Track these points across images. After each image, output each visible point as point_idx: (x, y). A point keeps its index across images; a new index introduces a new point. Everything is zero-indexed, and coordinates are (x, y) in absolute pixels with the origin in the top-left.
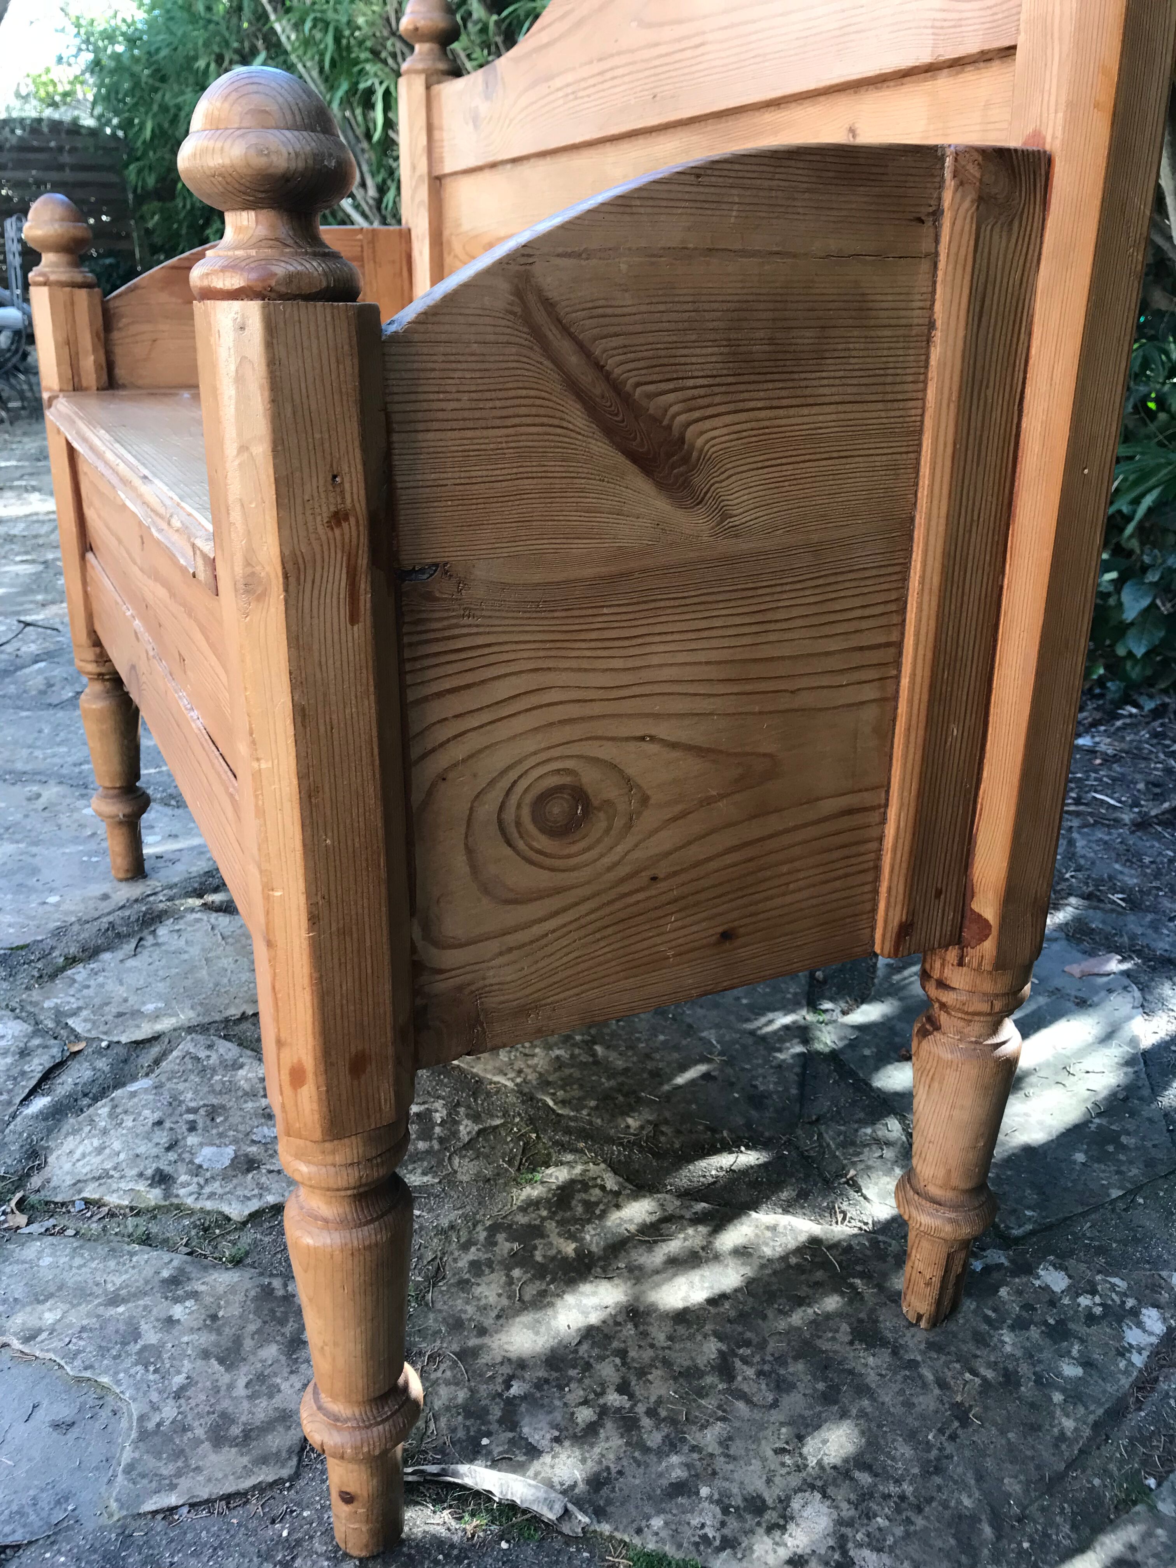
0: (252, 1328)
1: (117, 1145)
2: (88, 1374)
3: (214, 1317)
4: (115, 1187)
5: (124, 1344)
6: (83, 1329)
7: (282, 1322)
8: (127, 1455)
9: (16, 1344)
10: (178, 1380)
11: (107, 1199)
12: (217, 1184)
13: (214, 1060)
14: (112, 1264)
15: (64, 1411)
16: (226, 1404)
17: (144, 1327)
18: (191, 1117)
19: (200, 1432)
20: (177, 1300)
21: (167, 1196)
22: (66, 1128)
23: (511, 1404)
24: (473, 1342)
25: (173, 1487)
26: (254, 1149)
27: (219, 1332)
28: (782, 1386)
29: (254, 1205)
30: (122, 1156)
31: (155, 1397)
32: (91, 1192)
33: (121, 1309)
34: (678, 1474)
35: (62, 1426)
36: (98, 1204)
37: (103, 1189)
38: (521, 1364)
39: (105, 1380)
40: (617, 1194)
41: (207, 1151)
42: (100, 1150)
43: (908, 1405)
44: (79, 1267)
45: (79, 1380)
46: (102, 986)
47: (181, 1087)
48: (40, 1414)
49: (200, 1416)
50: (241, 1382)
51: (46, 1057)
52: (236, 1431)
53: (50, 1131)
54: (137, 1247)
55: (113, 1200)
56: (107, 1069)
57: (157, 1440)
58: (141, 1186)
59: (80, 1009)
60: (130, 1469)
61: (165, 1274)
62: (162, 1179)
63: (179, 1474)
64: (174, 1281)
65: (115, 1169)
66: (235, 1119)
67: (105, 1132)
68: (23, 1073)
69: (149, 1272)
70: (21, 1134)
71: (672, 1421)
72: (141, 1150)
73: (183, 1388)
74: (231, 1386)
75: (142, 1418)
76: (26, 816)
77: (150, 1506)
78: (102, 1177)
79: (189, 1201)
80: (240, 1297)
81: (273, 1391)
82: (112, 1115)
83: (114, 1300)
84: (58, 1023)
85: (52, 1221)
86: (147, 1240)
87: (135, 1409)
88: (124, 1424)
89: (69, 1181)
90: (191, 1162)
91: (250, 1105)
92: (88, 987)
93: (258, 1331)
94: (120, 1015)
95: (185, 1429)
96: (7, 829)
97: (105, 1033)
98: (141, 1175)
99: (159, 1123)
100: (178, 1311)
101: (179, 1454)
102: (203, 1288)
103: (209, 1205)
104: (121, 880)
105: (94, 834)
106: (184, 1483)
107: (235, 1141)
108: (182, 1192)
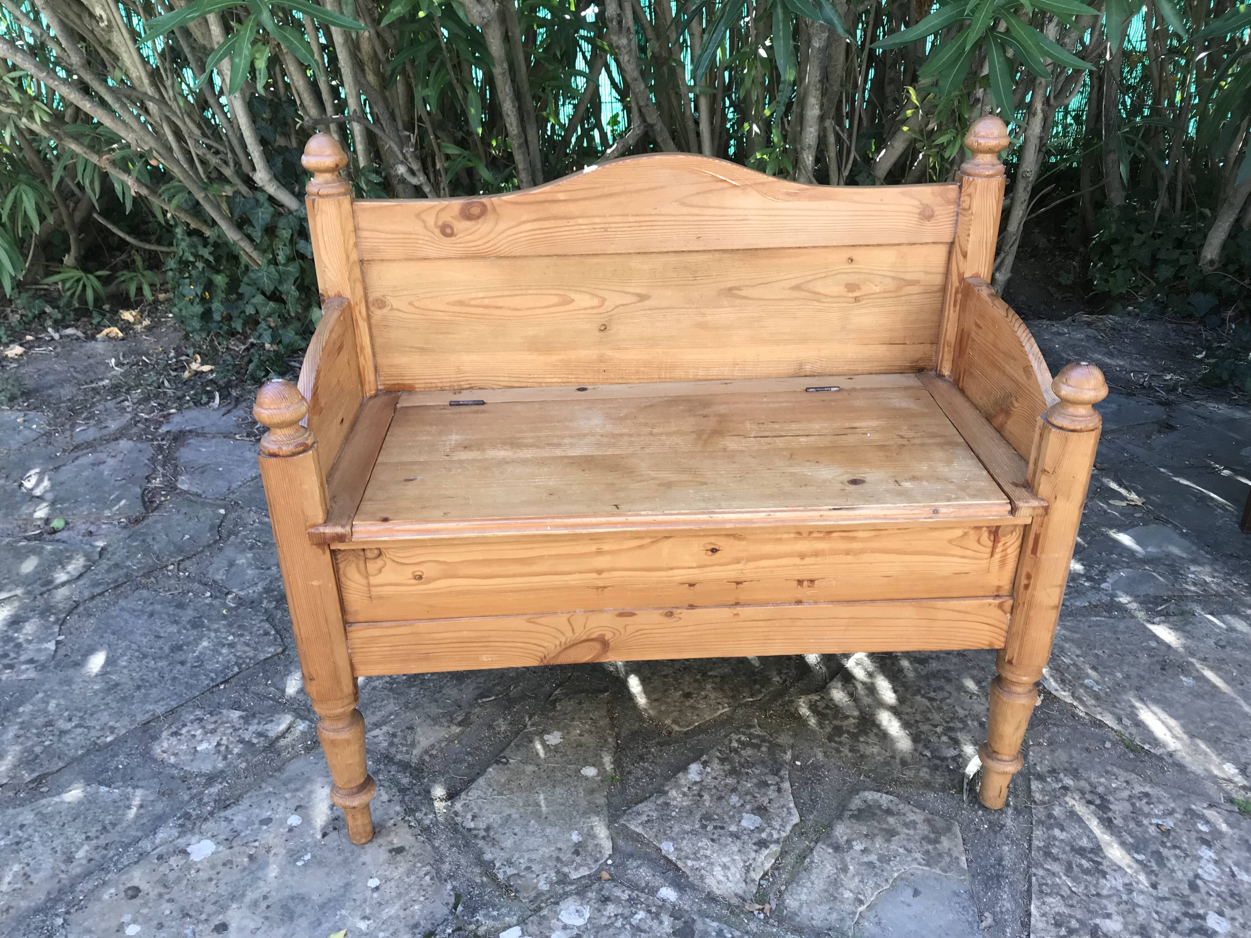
0: (876, 824)
1: (726, 860)
2: (891, 881)
3: (866, 836)
4: (759, 864)
5: (875, 867)
6: (862, 881)
7: (874, 814)
8: (938, 871)
9: (862, 908)
10: (901, 850)
11: (766, 869)
12: (774, 823)
13: (655, 815)
14: (815, 871)
15: (910, 892)
16: (917, 837)
17: (866, 860)
18: (709, 828)
19: (930, 847)
20: (851, 847)
21: (777, 841)
22: (696, 882)
23: (934, 757)
24: (898, 761)
25: (957, 858)
26: (748, 807)
27: (875, 835)
28: (941, 689)
29: (795, 811)
30: (736, 857)
31: (909, 859)
32: (756, 876)
33: (851, 868)
34: (976, 723)
35: (916, 893)
36: (766, 874)
37: (757, 869)
38: (916, 750)
39: (896, 875)
40: (822, 698)
41: (744, 823)
42: (725, 867)
43: (955, 664)
44: (813, 883)
45: (892, 886)
46: (530, 860)
47: (676, 829)
48: (908, 901)
49: (922, 846)
50: (907, 831)
51: (615, 889)
52: (932, 836)
53: (695, 889)
54: (808, 860)
55: (768, 866)
56: (639, 862)
57: (931, 861)
58: (766, 852)
59: (558, 872)
60: (945, 871)
61: (830, 851)
62: (762, 844)
63: (951, 856)
64: (837, 848)
65: (745, 862)
66: (719, 811)
67: (712, 864)
68: (630, 899)
69: (827, 856)
70: (694, 902)
71: (952, 719)
72: (735, 849)
73: (906, 849)
74: (908, 835)
75: (920, 864)
76: (171, 900)
77: (965, 867)
78: (748, 869)
79: (784, 834)
80: (856, 826)
81: (914, 823)
82: (697, 859)
83: (845, 870)
84: (571, 883)
85: (772, 896)
86: (802, 857)
87: (915, 865)
88: (919, 872)
89: (744, 885)
90: (752, 831)
91: (707, 804)
92: (528, 868)
93: (879, 822)
94: (577, 853)
95: (928, 851)
96: (188, 915)
97: (596, 861)
98: (756, 851)
99: (713, 840)
100: (858, 846)
101: (940, 855)
102: (845, 838)
103: (789, 828)
104: (371, 841)
105: (251, 857)
106: (955, 854)
107: (740, 812)
108: (775, 836)
